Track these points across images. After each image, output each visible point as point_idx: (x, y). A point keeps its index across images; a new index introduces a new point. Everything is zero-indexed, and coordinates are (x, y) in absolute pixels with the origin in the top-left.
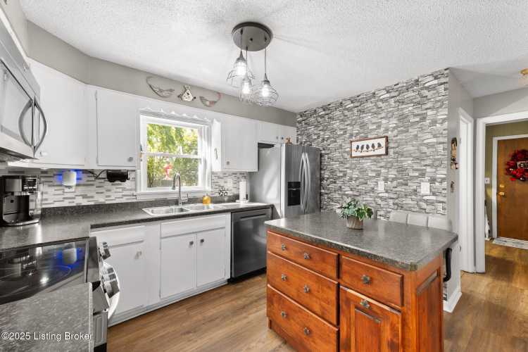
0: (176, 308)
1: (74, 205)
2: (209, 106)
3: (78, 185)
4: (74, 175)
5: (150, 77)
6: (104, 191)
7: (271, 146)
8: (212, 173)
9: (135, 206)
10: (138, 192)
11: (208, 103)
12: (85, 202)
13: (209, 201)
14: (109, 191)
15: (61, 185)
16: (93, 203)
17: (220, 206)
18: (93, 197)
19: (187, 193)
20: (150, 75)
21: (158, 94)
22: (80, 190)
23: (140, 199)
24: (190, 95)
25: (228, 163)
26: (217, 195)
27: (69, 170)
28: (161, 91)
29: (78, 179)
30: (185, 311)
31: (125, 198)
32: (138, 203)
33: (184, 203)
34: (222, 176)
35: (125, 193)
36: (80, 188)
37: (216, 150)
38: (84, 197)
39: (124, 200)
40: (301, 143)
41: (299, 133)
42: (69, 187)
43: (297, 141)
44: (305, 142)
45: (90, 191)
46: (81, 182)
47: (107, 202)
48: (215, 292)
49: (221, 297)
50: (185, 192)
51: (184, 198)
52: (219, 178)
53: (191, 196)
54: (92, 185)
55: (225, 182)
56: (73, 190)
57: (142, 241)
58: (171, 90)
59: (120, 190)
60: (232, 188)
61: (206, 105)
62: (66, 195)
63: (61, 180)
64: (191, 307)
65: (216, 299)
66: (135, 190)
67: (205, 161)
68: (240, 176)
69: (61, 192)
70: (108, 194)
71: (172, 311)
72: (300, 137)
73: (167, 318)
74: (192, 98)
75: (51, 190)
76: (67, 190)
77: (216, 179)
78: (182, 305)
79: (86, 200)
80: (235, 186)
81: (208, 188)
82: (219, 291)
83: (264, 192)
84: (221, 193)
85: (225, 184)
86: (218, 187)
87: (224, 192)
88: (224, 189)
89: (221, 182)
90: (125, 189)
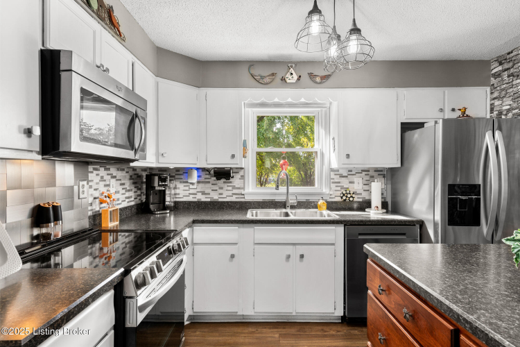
0: (270, 328)
1: (195, 200)
2: (320, 83)
3: (198, 182)
4: (195, 173)
5: (251, 66)
6: (217, 188)
7: (420, 125)
8: (332, 170)
9: (244, 206)
10: (247, 191)
11: (318, 79)
12: (203, 199)
13: (325, 207)
14: (221, 188)
15: (187, 182)
16: (209, 200)
17: (335, 215)
18: (209, 194)
19: (296, 195)
20: (252, 64)
21: (261, 82)
22: (201, 187)
23: (248, 198)
24: (294, 75)
25: (348, 156)
26: (338, 199)
27: (192, 169)
28: (262, 77)
29: (199, 176)
30: (277, 336)
31: (235, 196)
32: (246, 202)
33: (292, 207)
34: (345, 174)
35: (235, 191)
36: (201, 185)
37: (333, 139)
38: (203, 193)
39: (234, 199)
40: (500, 113)
41: (496, 94)
42: (192, 184)
43: (492, 110)
44: (508, 111)
45: (207, 188)
46: (201, 179)
47: (220, 200)
48: (320, 328)
49: (325, 336)
50: (293, 194)
51: (292, 201)
52: (342, 176)
53: (302, 199)
54: (209, 182)
55: (350, 182)
56: (195, 187)
57: (237, 244)
58: (273, 74)
59: (230, 188)
60: (361, 191)
61: (316, 83)
62: (191, 191)
63: (187, 178)
64: (285, 334)
65: (317, 336)
66: (244, 188)
67: (322, 154)
68: (375, 174)
69: (187, 188)
70: (220, 191)
71: (265, 330)
72: (497, 103)
73: (258, 335)
74: (295, 77)
75: (181, 186)
76: (191, 187)
77: (337, 179)
78: (277, 328)
79: (204, 196)
80: (366, 188)
81: (325, 190)
82: (325, 328)
83: (409, 200)
84: (344, 198)
85: (351, 185)
86: (339, 188)
87: (349, 196)
88: (348, 192)
89: (345, 182)
90: (234, 188)
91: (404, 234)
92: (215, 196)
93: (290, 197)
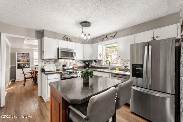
8: (122, 60)
10: (103, 65)
11: (112, 37)
13: (118, 70)
23: (103, 66)
25: (119, 56)
26: (123, 68)
28: (101, 40)
34: (126, 61)
35: (101, 65)
39: (100, 66)
52: (124, 62)
55: (127, 63)
58: (103, 38)
62: (94, 64)
70: (98, 65)
77: (123, 62)
79: (96, 65)
81: (120, 65)
84: (125, 68)
85: (127, 64)
86: (124, 65)
87: (126, 67)
88: (126, 66)
89: (125, 64)
90: (101, 64)
91: (126, 78)
92: (98, 66)
93: (110, 67)
